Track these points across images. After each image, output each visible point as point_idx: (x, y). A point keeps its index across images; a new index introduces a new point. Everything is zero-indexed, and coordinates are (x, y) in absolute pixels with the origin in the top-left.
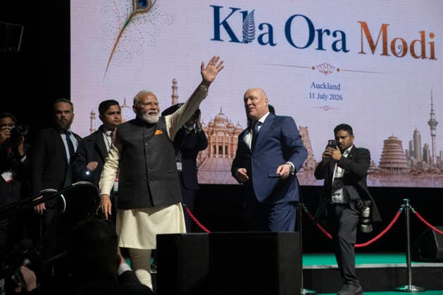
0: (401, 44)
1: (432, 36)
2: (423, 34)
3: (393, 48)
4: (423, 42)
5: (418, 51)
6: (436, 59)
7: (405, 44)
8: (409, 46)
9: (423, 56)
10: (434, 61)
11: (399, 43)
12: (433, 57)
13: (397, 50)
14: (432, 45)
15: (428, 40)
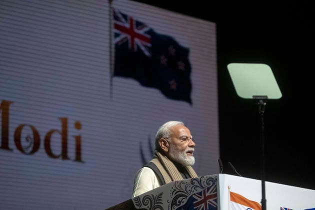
0: (31, 133)
1: (78, 126)
2: (65, 122)
3: (17, 140)
4: (64, 134)
5: (56, 148)
6: (83, 162)
7: (36, 134)
8: (42, 138)
9: (64, 155)
10: (80, 164)
11: (26, 133)
12: (78, 158)
13: (24, 144)
14: (78, 140)
15: (72, 132)
